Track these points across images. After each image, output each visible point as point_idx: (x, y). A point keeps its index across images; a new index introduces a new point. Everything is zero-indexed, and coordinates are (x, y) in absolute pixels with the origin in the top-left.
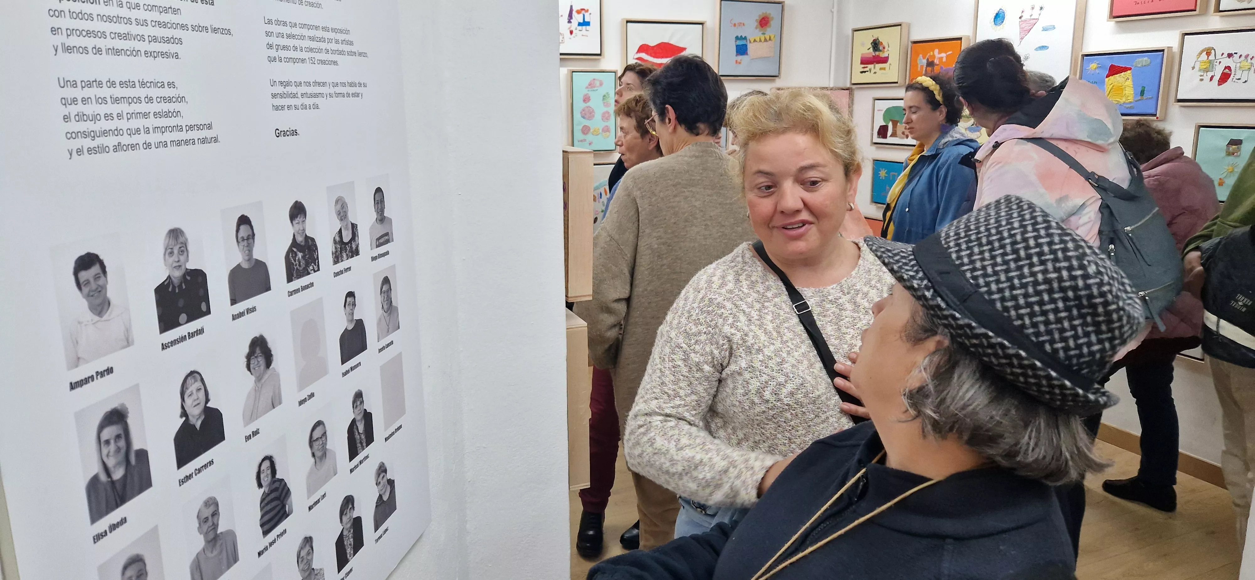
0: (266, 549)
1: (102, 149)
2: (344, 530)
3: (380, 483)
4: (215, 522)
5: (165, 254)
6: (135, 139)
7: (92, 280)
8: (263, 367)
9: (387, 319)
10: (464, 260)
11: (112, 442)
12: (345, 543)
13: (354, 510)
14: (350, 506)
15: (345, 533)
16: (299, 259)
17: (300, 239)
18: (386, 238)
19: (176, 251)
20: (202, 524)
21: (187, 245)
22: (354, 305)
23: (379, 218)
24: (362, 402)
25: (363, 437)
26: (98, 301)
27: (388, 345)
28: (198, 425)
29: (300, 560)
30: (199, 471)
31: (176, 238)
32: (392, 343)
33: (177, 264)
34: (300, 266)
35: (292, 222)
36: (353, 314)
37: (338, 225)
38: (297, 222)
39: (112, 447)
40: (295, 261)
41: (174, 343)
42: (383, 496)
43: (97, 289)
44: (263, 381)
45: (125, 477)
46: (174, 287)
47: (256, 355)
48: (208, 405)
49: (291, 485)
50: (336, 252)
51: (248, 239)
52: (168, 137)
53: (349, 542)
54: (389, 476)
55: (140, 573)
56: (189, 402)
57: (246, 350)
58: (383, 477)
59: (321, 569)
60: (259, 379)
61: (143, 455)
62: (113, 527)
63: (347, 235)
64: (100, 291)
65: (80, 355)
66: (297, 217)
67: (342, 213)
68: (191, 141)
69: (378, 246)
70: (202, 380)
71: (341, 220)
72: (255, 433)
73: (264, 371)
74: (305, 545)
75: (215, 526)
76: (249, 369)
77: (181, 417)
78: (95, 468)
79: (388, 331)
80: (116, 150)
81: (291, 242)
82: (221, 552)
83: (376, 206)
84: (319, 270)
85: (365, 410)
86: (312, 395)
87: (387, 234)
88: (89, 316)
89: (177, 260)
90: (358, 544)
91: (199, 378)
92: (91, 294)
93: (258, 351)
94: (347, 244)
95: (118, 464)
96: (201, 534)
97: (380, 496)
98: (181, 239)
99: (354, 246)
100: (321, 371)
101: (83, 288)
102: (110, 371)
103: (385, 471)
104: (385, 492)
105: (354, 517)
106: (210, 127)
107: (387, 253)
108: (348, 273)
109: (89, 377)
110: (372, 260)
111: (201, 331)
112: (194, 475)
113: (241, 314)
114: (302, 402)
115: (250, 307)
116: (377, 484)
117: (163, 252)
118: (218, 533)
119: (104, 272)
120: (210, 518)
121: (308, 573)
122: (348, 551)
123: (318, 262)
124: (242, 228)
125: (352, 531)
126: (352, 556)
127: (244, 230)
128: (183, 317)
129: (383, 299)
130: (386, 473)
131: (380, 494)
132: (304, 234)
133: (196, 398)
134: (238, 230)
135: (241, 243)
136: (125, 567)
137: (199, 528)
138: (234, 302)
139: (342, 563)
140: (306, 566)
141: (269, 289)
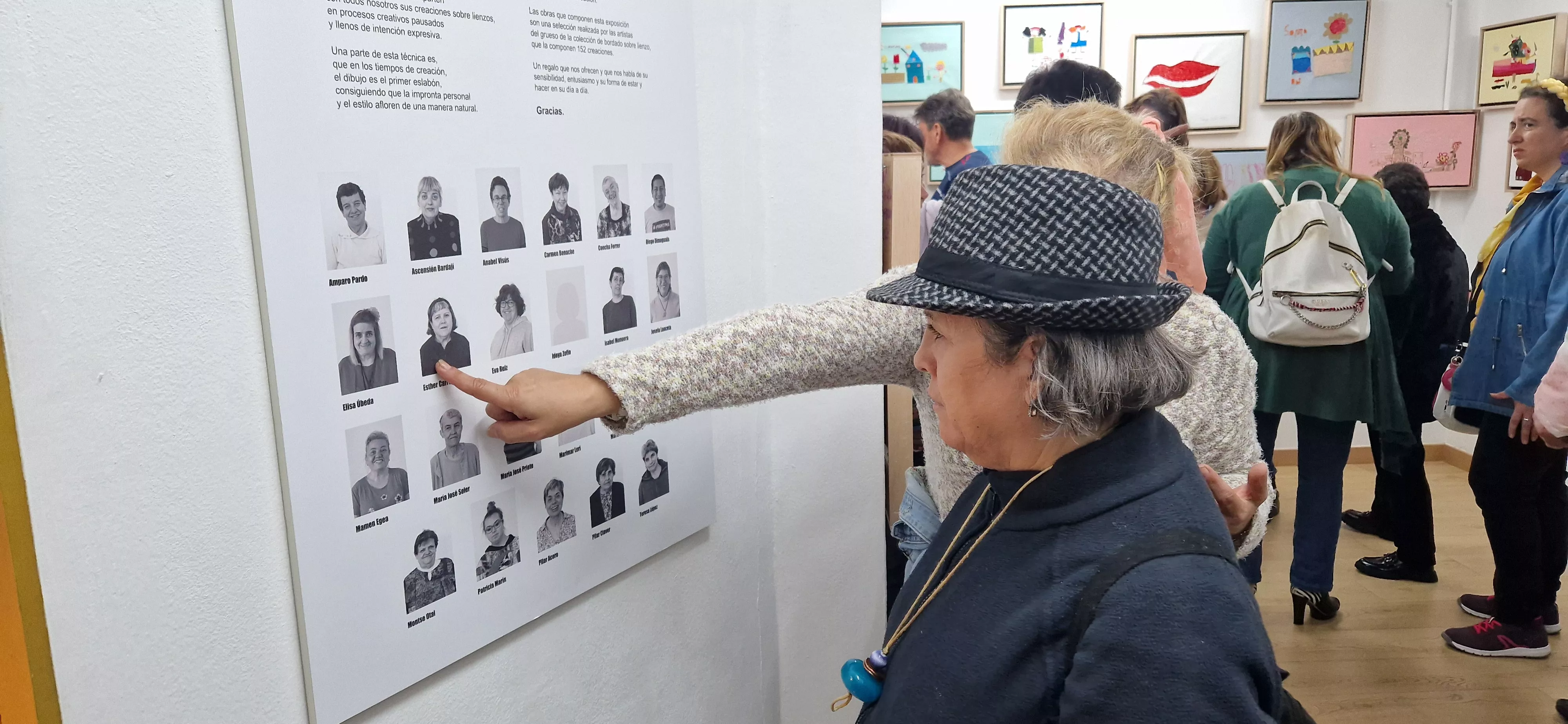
1: (367, 105)
2: (601, 489)
3: (648, 459)
4: (458, 432)
5: (419, 197)
6: (395, 100)
7: (352, 205)
8: (513, 313)
9: (665, 304)
10: (775, 266)
11: (364, 335)
12: (602, 502)
13: (614, 473)
14: (610, 469)
15: (602, 492)
16: (558, 225)
17: (559, 208)
18: (666, 224)
19: (429, 196)
20: (444, 429)
21: (441, 193)
22: (622, 281)
23: (658, 204)
26: (357, 222)
28: (444, 345)
29: (547, 499)
31: (431, 186)
33: (430, 207)
34: (559, 231)
35: (551, 191)
36: (620, 289)
37: (605, 203)
38: (557, 192)
39: (363, 339)
40: (554, 227)
41: (423, 271)
42: (652, 474)
43: (357, 212)
44: (513, 325)
45: (373, 366)
46: (426, 224)
47: (507, 301)
48: (455, 331)
50: (602, 227)
51: (503, 198)
52: (426, 101)
53: (607, 502)
54: (660, 456)
55: (383, 449)
56: (436, 324)
57: (497, 294)
58: (653, 455)
59: (572, 516)
60: (509, 322)
61: (390, 355)
62: (361, 404)
63: (616, 214)
64: (359, 215)
65: (339, 260)
66: (558, 188)
67: (611, 191)
68: (448, 108)
69: (654, 231)
70: (450, 308)
71: (610, 198)
72: (503, 369)
73: (514, 317)
74: (554, 487)
75: (458, 436)
76: (499, 310)
77: (428, 333)
78: (348, 352)
79: (665, 316)
80: (378, 106)
81: (550, 208)
82: (463, 460)
83: (654, 192)
84: (580, 239)
86: (568, 353)
87: (667, 221)
88: (349, 231)
89: (430, 203)
90: (619, 508)
91: (447, 305)
92: (351, 215)
93: (509, 298)
94: (616, 222)
95: (368, 355)
96: (443, 437)
97: (648, 474)
98: (435, 187)
99: (624, 226)
100: (581, 333)
101: (344, 210)
102: (364, 279)
103: (656, 450)
104: (655, 470)
105: (614, 481)
106: (468, 97)
107: (667, 240)
108: (616, 249)
109: (346, 280)
110: (647, 243)
111: (451, 267)
112: (438, 385)
113: (492, 262)
114: (555, 356)
115: (503, 257)
116: (644, 459)
117: (417, 194)
118: (460, 442)
119: (364, 201)
120: (453, 427)
121: (555, 513)
122: (606, 510)
123: (580, 233)
124: (497, 188)
125: (611, 493)
126: (610, 517)
127: (499, 190)
128: (434, 252)
129: (659, 282)
130: (657, 453)
131: (647, 470)
132: (565, 204)
133: (443, 322)
134: (492, 189)
135: (496, 201)
136: (369, 440)
137: (442, 432)
138: (485, 249)
139: (597, 518)
140: (553, 506)
141: (523, 245)
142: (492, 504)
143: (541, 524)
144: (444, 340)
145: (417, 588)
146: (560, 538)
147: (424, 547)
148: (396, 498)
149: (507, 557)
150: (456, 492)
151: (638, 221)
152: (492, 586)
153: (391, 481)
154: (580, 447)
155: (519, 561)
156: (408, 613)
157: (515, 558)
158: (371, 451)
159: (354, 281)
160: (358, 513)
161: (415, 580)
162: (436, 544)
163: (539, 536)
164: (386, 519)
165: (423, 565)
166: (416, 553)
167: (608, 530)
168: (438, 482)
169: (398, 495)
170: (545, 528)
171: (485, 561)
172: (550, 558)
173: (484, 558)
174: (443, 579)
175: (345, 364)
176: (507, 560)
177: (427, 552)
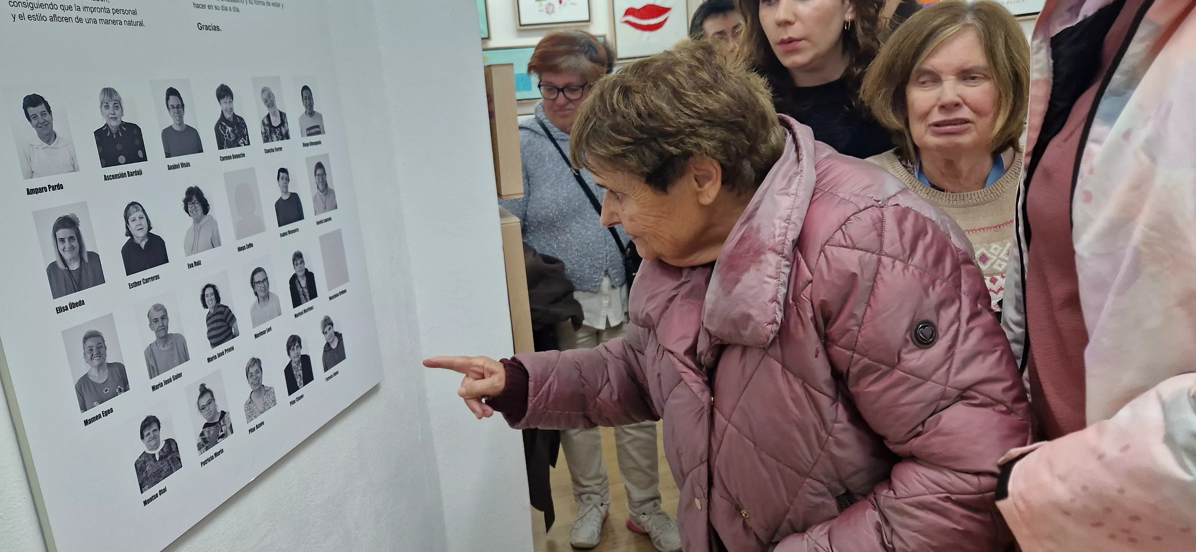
0: (215, 357)
1: (40, 18)
2: (293, 363)
3: (326, 332)
4: (165, 324)
5: (101, 107)
6: (67, 14)
7: (39, 115)
8: (200, 212)
9: (324, 198)
10: (405, 163)
11: (67, 240)
12: (295, 373)
13: (301, 347)
14: (297, 344)
15: (294, 365)
16: (228, 131)
17: (228, 116)
18: (317, 129)
19: (111, 106)
20: (153, 323)
21: (121, 102)
22: (288, 180)
23: (308, 111)
24: (302, 262)
25: (306, 291)
26: (46, 132)
27: (326, 220)
28: (143, 245)
29: (249, 376)
30: (147, 281)
31: (111, 96)
32: (330, 219)
33: (113, 116)
34: (229, 137)
35: (219, 101)
36: (287, 187)
37: (265, 111)
38: (224, 101)
39: (67, 244)
40: (225, 133)
41: (115, 177)
42: (331, 344)
43: (44, 122)
44: (201, 224)
45: (80, 269)
46: (111, 133)
47: (193, 202)
48: (150, 232)
49: (235, 312)
50: (266, 132)
51: (178, 107)
52: (96, 15)
53: (298, 373)
54: (336, 329)
55: (99, 346)
56: (133, 226)
57: (184, 196)
58: (330, 329)
59: (271, 388)
60: (197, 221)
61: (94, 257)
62: (73, 305)
63: (276, 121)
64: (47, 125)
65: (33, 170)
66: (224, 98)
67: (269, 100)
68: (118, 22)
69: (308, 135)
70: (143, 210)
71: (268, 107)
72: (198, 263)
73: (201, 216)
74: (254, 364)
75: (165, 328)
76: (187, 211)
77: (127, 235)
78: (54, 257)
79: (325, 208)
80: (51, 19)
81: (220, 116)
82: (172, 349)
83: (304, 101)
84: (249, 144)
85: (306, 270)
86: (250, 245)
87: (318, 127)
88: (38, 141)
89: (113, 113)
90: (308, 377)
91: (141, 209)
92: (39, 126)
93: (194, 198)
94: (277, 127)
95: (73, 259)
96: (152, 330)
97: (328, 345)
98: (115, 97)
99: (284, 132)
101: (32, 120)
103: (332, 324)
104: (333, 341)
105: (302, 354)
106: (134, 13)
107: (319, 143)
108: (280, 152)
109: (42, 188)
110: (304, 146)
111: (139, 173)
112: (142, 282)
113: (175, 167)
114: (240, 249)
115: (184, 162)
116: (323, 333)
117: (100, 104)
118: (168, 333)
119: (50, 111)
120: (160, 320)
121: (257, 387)
122: (298, 380)
123: (248, 138)
124: (171, 97)
125: (301, 365)
126: (302, 385)
127: (173, 100)
128: (122, 159)
129: (317, 180)
130: (333, 326)
131: (327, 342)
132: (232, 112)
133: (139, 224)
134: (167, 99)
135: (172, 110)
136: (86, 339)
137: (150, 325)
138: (168, 155)
139: (292, 388)
140: (255, 381)
141: (201, 151)
142: (203, 386)
143: (247, 398)
144: (142, 240)
145: (147, 469)
146: (264, 408)
147: (149, 432)
148: (117, 390)
149: (222, 431)
150: (171, 379)
151: (294, 126)
152: (212, 458)
153: (111, 374)
154: (270, 328)
155: (232, 432)
156: (142, 493)
157: (229, 431)
158: (89, 349)
159: (51, 189)
160: (84, 408)
161: (145, 462)
162: (159, 427)
163: (246, 409)
164: (110, 411)
165: (150, 448)
166: (142, 437)
167: (302, 396)
168: (153, 372)
169: (119, 387)
170: (251, 401)
171: (203, 437)
172: (258, 427)
173: (202, 434)
174: (169, 457)
175: (52, 269)
176: (222, 433)
177: (152, 435)
